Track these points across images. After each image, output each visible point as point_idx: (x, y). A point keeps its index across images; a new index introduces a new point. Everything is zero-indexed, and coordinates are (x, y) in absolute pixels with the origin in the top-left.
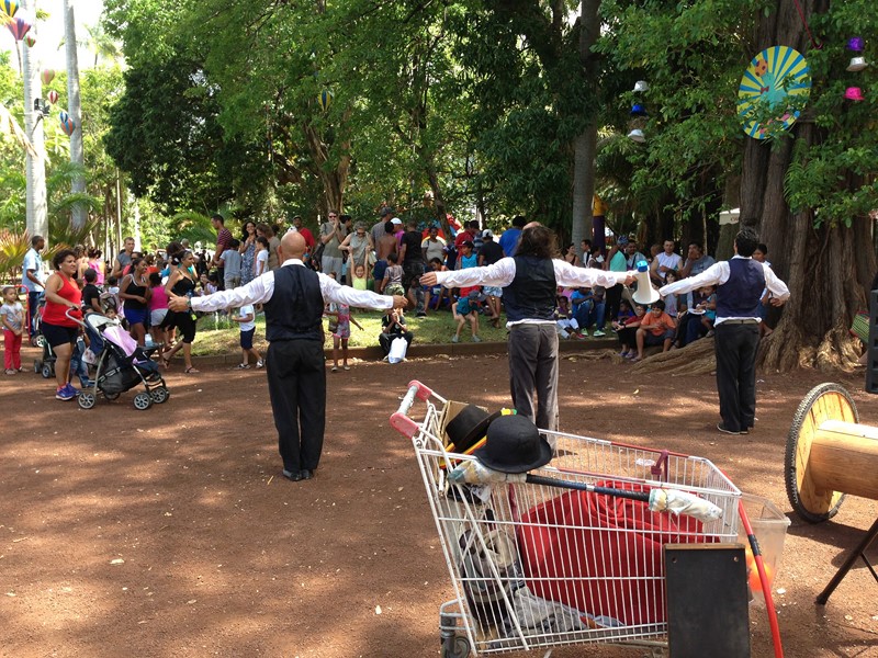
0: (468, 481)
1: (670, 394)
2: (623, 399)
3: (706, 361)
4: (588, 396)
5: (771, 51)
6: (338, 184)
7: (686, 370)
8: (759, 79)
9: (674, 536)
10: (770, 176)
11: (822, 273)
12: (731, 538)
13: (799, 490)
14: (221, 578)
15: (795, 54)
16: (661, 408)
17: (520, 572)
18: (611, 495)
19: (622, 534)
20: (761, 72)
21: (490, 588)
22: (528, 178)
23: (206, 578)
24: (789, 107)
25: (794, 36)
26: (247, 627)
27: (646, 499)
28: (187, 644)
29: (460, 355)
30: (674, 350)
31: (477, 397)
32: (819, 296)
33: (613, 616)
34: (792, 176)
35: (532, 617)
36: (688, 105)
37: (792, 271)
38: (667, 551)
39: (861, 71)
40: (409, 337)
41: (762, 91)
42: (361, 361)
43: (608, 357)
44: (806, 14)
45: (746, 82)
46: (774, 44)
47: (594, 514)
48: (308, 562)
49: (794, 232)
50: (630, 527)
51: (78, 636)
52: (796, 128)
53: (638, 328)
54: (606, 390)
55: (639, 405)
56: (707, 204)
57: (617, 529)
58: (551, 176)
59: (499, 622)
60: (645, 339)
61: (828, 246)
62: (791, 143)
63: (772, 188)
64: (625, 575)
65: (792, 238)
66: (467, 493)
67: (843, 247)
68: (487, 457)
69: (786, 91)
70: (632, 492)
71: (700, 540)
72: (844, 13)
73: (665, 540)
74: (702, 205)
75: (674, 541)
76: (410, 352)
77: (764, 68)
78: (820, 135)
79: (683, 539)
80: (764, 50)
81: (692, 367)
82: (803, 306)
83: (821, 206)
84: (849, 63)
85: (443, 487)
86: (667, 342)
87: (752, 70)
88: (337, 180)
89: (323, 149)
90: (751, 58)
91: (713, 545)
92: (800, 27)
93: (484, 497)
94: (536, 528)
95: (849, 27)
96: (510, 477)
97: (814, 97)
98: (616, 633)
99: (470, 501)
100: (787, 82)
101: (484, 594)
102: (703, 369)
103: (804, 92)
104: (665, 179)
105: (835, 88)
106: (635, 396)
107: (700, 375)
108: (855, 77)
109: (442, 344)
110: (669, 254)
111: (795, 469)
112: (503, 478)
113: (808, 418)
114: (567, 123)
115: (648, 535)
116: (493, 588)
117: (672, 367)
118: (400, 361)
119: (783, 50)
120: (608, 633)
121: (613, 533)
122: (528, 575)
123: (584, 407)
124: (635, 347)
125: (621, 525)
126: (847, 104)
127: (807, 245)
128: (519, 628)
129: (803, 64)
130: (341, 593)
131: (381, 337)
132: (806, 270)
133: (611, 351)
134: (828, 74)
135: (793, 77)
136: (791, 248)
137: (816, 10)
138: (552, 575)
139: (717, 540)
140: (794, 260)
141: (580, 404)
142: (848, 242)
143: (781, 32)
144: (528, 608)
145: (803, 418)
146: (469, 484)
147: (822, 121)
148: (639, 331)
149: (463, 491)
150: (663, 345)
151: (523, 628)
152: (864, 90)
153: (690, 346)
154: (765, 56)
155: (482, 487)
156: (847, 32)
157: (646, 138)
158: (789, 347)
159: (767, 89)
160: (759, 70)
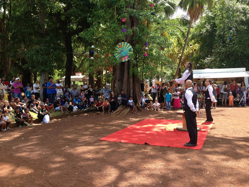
5: (123, 43)
8: (120, 48)
15: (129, 44)
25: (128, 40)
41: (121, 51)
45: (116, 49)
46: (123, 41)
60: (104, 108)
63: (126, 73)
80: (121, 42)
87: (118, 46)
90: (117, 43)
118: (49, 122)
119: (126, 43)
136: (130, 85)
140: (131, 88)
154: (121, 44)
160: (120, 46)
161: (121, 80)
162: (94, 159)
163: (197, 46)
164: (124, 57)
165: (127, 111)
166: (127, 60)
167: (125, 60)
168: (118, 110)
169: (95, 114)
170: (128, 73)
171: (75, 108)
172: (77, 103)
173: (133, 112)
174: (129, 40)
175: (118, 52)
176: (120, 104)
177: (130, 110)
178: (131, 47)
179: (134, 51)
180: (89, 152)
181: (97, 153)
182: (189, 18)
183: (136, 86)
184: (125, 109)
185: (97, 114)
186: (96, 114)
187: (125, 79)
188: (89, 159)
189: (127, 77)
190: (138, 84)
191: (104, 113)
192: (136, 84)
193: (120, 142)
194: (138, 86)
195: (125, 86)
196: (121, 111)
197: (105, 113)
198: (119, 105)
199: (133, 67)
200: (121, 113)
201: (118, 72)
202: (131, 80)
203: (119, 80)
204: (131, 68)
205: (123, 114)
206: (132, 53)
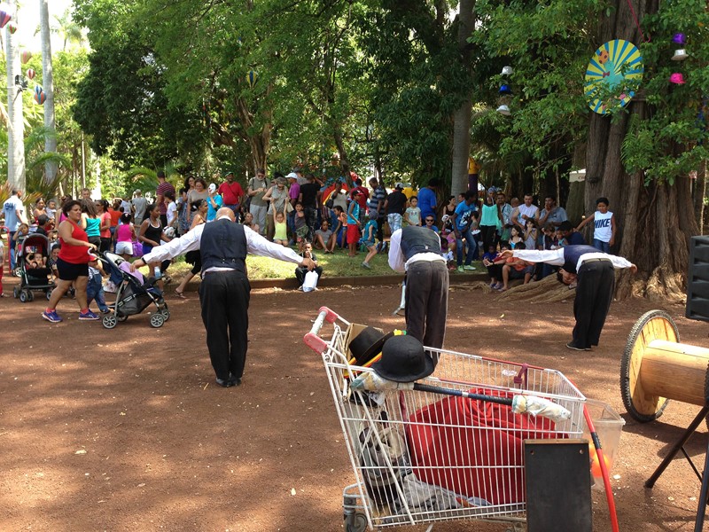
0: (367, 388)
1: (530, 318)
2: (492, 322)
3: (558, 291)
4: (463, 319)
5: (611, 43)
6: (263, 147)
7: (542, 298)
8: (601, 66)
9: (532, 433)
10: (610, 143)
11: (651, 222)
12: (577, 435)
13: (632, 396)
14: (165, 465)
15: (631, 46)
16: (522, 329)
17: (408, 461)
18: (482, 400)
19: (490, 431)
20: (603, 60)
21: (384, 475)
22: (416, 144)
23: (154, 465)
24: (625, 88)
25: (630, 32)
26: (188, 505)
27: (510, 404)
28: (138, 520)
29: (360, 285)
30: (532, 283)
31: (374, 320)
32: (648, 239)
33: (483, 497)
34: (627, 144)
35: (417, 498)
36: (545, 87)
37: (627, 220)
38: (527, 446)
39: (682, 61)
40: (319, 270)
41: (604, 75)
42: (280, 290)
43: (480, 288)
44: (639, 14)
45: (591, 68)
46: (614, 38)
47: (468, 415)
48: (235, 453)
49: (629, 188)
50: (497, 425)
51: (48, 512)
52: (630, 105)
53: (504, 264)
54: (478, 314)
55: (504, 326)
56: (559, 165)
57: (487, 428)
58: (435, 142)
59: (391, 502)
60: (509, 273)
61: (656, 200)
62: (627, 117)
63: (612, 154)
64: (492, 464)
65: (628, 194)
66: (366, 398)
67: (668, 201)
68: (382, 369)
69: (623, 75)
70: (498, 397)
71: (553, 436)
72: (670, 14)
73: (525, 436)
74: (556, 166)
75: (532, 437)
76: (320, 283)
77: (606, 57)
78: (650, 111)
79: (539, 435)
80: (606, 42)
81: (547, 296)
82: (636, 248)
83: (650, 168)
84: (673, 53)
85: (347, 393)
86: (527, 276)
87: (596, 58)
88: (261, 144)
89: (250, 118)
90: (596, 49)
91: (563, 441)
92: (635, 24)
93: (379, 401)
94: (421, 427)
95: (675, 25)
96: (400, 385)
97: (646, 81)
98: (484, 511)
99: (368, 405)
100: (624, 68)
101: (379, 479)
102: (555, 298)
103: (638, 76)
104: (527, 146)
105: (662, 73)
106: (501, 319)
107: (554, 302)
108: (677, 65)
109: (346, 276)
110: (529, 205)
111: (628, 379)
112: (395, 386)
113: (639, 338)
114: (448, 99)
115: (511, 433)
116: (386, 474)
117: (531, 296)
118: (313, 290)
119: (621, 42)
120: (478, 511)
121: (483, 431)
122: (414, 464)
123: (460, 328)
124: (501, 280)
125: (490, 424)
126: (672, 87)
127: (639, 199)
128: (407, 507)
129: (637, 54)
130: (263, 477)
131: (297, 270)
132: (638, 220)
133: (482, 283)
134: (658, 62)
135: (629, 65)
136: (627, 201)
137: (648, 11)
138: (434, 464)
139: (566, 436)
140: (629, 211)
141: (457, 325)
142: (672, 197)
143: (619, 28)
144: (414, 491)
145: (635, 338)
146: (367, 391)
147: (651, 100)
148: (505, 267)
149: (363, 396)
150: (523, 278)
151: (410, 507)
152: (686, 76)
153: (545, 279)
154: (607, 48)
155: (378, 393)
156: (672, 29)
157: (511, 112)
158: (624, 280)
159: (608, 74)
160: (602, 58)
169: (472, 287)
183: (660, 205)
185: (477, 288)
186: (474, 289)
187: (606, 178)
194: (672, 203)
202: (633, 182)
203: (592, 182)
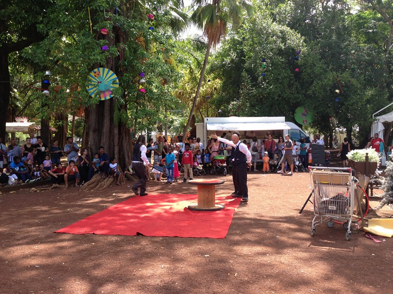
5: (101, 69)
8: (96, 78)
15: (111, 72)
25: (110, 66)
41: (98, 82)
49: (114, 134)
60: (68, 178)
77: (98, 74)
87: (92, 74)
90: (92, 70)
119: (106, 70)
136: (113, 140)
140: (116, 144)
154: (99, 70)
159: (100, 82)
160: (96, 74)
161: (99, 131)
162: (43, 267)
163: (218, 83)
164: (104, 92)
165: (109, 183)
166: (108, 98)
167: (105, 98)
168: (92, 180)
169: (50, 188)
170: (111, 119)
171: (13, 178)
172: (17, 169)
173: (118, 183)
174: (112, 65)
175: (93, 83)
176: (96, 170)
177: (114, 181)
178: (115, 76)
179: (120, 85)
180: (34, 255)
181: (50, 255)
182: (206, 40)
183: (124, 141)
184: (104, 179)
185: (54, 188)
186: (52, 189)
187: (106, 129)
188: (32, 268)
189: (109, 126)
190: (127, 137)
191: (67, 186)
192: (125, 138)
193: (94, 233)
194: (127, 140)
195: (105, 141)
196: (99, 182)
197: (69, 185)
198: (93, 173)
199: (119, 110)
200: (98, 186)
201: (93, 117)
202: (116, 131)
203: (94, 131)
204: (116, 112)
205: (101, 186)
206: (117, 86)
